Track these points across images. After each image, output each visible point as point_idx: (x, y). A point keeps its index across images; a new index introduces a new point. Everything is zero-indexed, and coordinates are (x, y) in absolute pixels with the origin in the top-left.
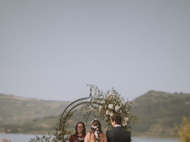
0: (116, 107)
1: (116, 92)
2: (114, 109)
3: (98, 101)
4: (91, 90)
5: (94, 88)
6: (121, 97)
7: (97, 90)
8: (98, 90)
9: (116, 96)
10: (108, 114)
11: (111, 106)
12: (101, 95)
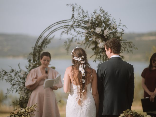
0: (105, 32)
1: (105, 12)
2: (103, 33)
3: (82, 25)
4: (73, 11)
5: (77, 8)
6: (111, 18)
7: (80, 10)
8: (82, 10)
9: (105, 18)
10: (94, 40)
11: (98, 30)
12: (86, 17)
